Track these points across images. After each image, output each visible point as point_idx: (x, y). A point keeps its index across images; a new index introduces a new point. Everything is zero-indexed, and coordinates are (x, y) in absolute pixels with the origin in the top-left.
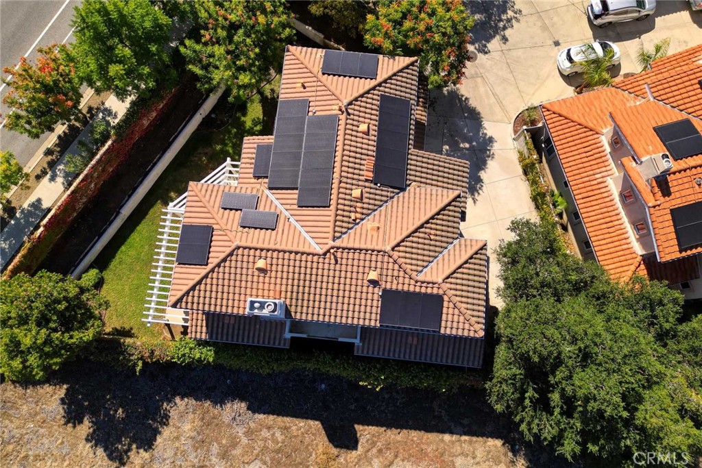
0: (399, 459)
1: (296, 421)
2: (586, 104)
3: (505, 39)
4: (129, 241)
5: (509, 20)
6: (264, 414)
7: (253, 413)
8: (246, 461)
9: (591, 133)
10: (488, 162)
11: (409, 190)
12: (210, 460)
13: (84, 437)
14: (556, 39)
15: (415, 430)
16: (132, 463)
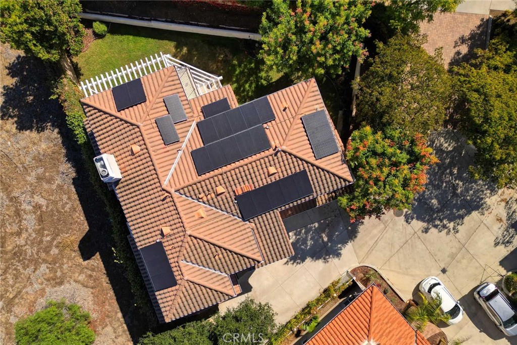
0: (92, 290)
1: (82, 214)
2: (391, 318)
3: (426, 231)
4: (138, 38)
5: (444, 227)
6: (76, 191)
7: (73, 183)
8: (42, 194)
9: (367, 332)
10: (320, 260)
11: (246, 224)
12: (32, 171)
13: (5, 84)
14: (448, 269)
15: (114, 292)
16: (6, 124)
